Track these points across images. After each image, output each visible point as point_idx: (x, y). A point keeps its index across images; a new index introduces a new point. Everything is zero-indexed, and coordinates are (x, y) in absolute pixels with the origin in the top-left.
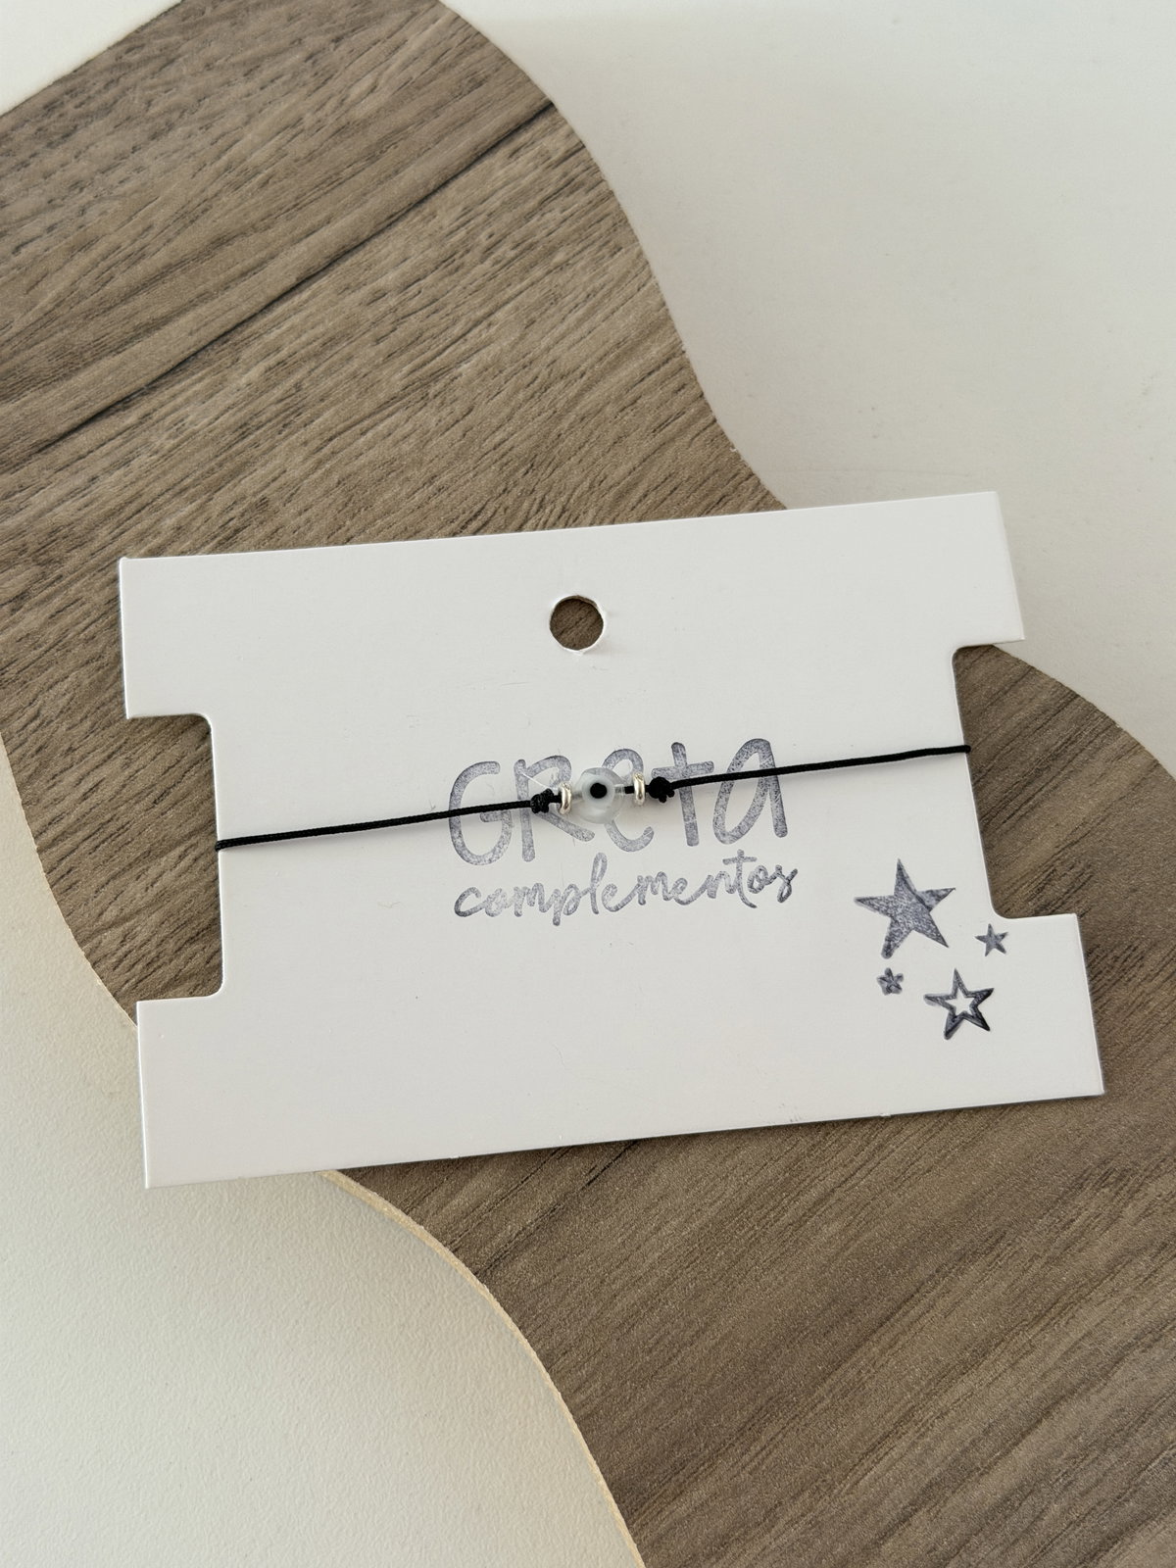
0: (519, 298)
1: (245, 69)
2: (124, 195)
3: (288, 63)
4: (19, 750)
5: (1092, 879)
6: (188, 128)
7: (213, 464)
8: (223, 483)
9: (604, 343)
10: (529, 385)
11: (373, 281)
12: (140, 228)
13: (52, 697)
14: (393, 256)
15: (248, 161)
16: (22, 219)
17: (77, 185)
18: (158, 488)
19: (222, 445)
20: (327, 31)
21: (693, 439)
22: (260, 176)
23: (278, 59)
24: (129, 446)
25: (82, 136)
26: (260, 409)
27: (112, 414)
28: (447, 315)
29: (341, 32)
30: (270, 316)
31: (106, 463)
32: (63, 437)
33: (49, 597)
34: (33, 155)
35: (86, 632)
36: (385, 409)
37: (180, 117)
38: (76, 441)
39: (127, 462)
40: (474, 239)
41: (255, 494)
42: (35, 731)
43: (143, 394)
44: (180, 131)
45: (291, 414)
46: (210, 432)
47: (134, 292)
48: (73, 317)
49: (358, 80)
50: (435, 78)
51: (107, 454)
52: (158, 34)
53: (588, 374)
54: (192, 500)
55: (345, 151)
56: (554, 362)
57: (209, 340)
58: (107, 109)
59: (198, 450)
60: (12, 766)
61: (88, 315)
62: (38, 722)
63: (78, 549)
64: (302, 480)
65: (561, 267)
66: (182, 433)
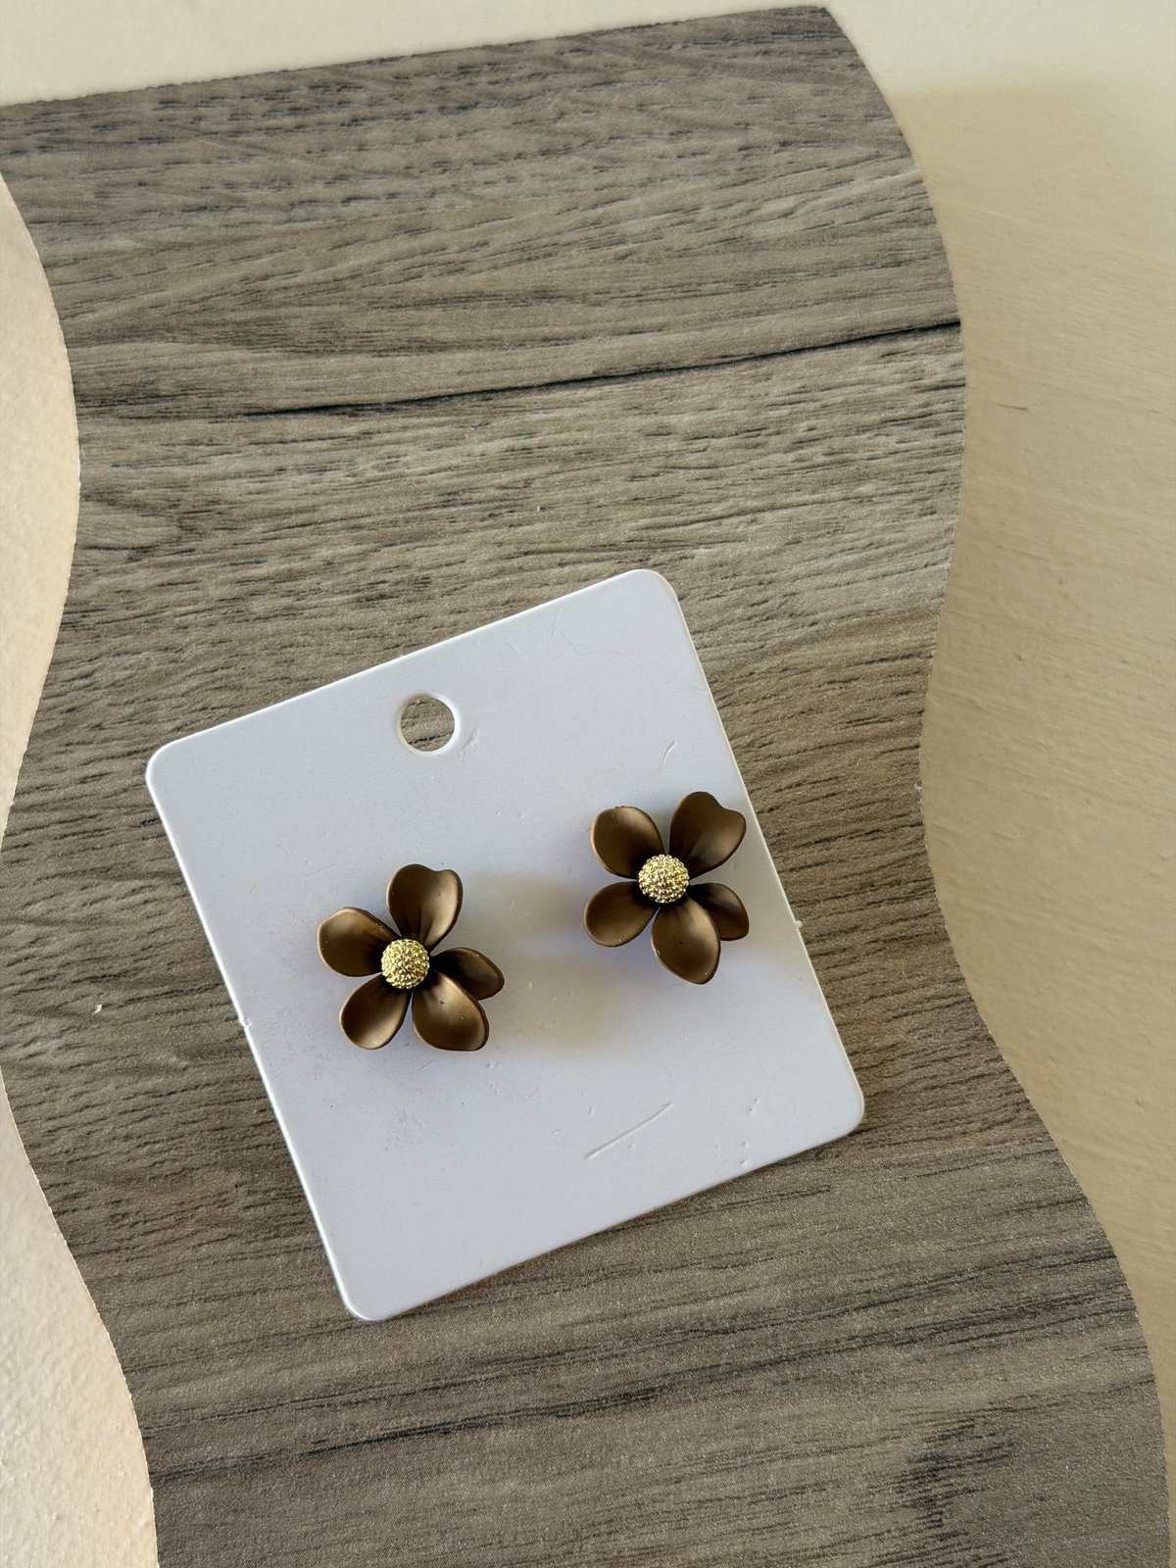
0: (801, 509)
1: (676, 128)
2: (481, 198)
3: (721, 143)
4: (53, 700)
5: (1006, 1460)
6: (583, 161)
7: (401, 516)
8: (398, 541)
9: (856, 602)
10: (753, 605)
11: (666, 414)
12: (475, 241)
13: (114, 665)
14: (702, 398)
15: (622, 225)
16: (370, 172)
17: (443, 165)
18: (335, 512)
19: (420, 502)
20: (782, 129)
21: (883, 753)
22: (622, 248)
23: (713, 134)
24: (334, 455)
25: (477, 116)
26: (479, 485)
27: (338, 414)
28: (718, 488)
29: (793, 137)
30: (546, 396)
31: (301, 460)
32: (278, 412)
33: (170, 565)
34: (421, 112)
35: (183, 618)
36: (596, 551)
37: (583, 145)
38: (287, 423)
39: (322, 471)
40: (792, 424)
41: (422, 569)
42: (80, 689)
43: (378, 410)
44: (575, 160)
45: (502, 508)
46: (418, 483)
47: (432, 303)
48: (359, 296)
49: (780, 197)
50: (858, 233)
51: (309, 452)
52: (613, 47)
53: (820, 627)
54: (359, 541)
55: (722, 265)
56: (794, 594)
57: (473, 389)
58: (518, 100)
59: (396, 494)
60: (38, 712)
61: (375, 303)
62: (87, 681)
63: (226, 532)
64: (474, 580)
65: (861, 500)
66: (390, 469)
